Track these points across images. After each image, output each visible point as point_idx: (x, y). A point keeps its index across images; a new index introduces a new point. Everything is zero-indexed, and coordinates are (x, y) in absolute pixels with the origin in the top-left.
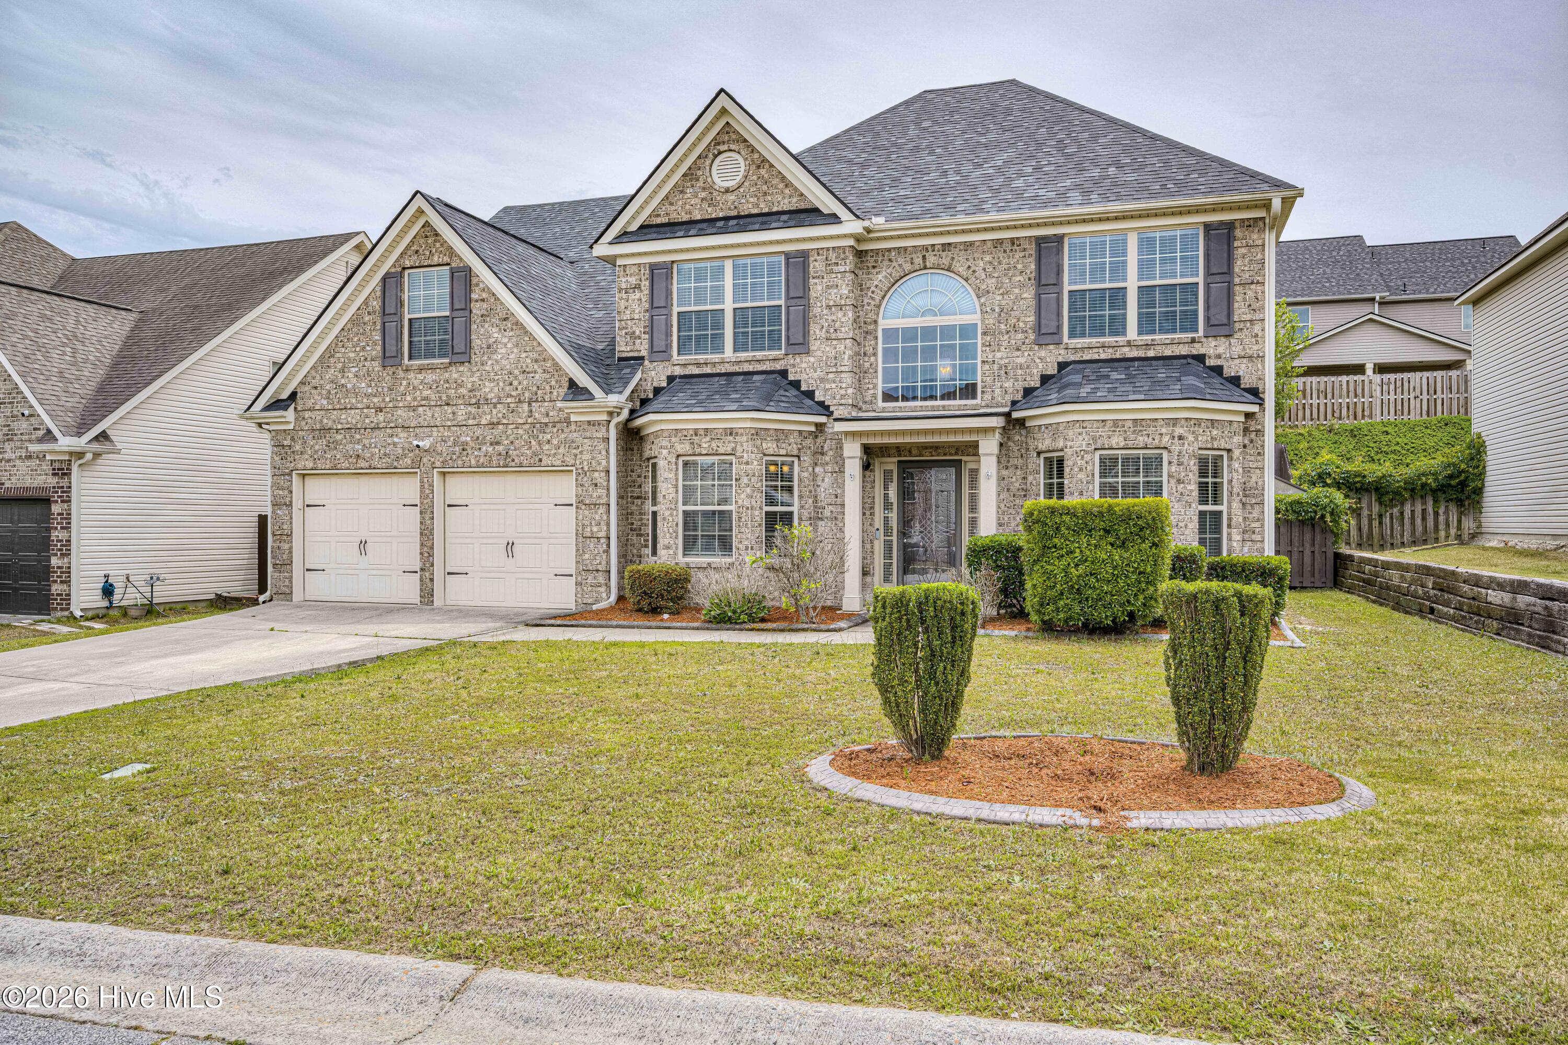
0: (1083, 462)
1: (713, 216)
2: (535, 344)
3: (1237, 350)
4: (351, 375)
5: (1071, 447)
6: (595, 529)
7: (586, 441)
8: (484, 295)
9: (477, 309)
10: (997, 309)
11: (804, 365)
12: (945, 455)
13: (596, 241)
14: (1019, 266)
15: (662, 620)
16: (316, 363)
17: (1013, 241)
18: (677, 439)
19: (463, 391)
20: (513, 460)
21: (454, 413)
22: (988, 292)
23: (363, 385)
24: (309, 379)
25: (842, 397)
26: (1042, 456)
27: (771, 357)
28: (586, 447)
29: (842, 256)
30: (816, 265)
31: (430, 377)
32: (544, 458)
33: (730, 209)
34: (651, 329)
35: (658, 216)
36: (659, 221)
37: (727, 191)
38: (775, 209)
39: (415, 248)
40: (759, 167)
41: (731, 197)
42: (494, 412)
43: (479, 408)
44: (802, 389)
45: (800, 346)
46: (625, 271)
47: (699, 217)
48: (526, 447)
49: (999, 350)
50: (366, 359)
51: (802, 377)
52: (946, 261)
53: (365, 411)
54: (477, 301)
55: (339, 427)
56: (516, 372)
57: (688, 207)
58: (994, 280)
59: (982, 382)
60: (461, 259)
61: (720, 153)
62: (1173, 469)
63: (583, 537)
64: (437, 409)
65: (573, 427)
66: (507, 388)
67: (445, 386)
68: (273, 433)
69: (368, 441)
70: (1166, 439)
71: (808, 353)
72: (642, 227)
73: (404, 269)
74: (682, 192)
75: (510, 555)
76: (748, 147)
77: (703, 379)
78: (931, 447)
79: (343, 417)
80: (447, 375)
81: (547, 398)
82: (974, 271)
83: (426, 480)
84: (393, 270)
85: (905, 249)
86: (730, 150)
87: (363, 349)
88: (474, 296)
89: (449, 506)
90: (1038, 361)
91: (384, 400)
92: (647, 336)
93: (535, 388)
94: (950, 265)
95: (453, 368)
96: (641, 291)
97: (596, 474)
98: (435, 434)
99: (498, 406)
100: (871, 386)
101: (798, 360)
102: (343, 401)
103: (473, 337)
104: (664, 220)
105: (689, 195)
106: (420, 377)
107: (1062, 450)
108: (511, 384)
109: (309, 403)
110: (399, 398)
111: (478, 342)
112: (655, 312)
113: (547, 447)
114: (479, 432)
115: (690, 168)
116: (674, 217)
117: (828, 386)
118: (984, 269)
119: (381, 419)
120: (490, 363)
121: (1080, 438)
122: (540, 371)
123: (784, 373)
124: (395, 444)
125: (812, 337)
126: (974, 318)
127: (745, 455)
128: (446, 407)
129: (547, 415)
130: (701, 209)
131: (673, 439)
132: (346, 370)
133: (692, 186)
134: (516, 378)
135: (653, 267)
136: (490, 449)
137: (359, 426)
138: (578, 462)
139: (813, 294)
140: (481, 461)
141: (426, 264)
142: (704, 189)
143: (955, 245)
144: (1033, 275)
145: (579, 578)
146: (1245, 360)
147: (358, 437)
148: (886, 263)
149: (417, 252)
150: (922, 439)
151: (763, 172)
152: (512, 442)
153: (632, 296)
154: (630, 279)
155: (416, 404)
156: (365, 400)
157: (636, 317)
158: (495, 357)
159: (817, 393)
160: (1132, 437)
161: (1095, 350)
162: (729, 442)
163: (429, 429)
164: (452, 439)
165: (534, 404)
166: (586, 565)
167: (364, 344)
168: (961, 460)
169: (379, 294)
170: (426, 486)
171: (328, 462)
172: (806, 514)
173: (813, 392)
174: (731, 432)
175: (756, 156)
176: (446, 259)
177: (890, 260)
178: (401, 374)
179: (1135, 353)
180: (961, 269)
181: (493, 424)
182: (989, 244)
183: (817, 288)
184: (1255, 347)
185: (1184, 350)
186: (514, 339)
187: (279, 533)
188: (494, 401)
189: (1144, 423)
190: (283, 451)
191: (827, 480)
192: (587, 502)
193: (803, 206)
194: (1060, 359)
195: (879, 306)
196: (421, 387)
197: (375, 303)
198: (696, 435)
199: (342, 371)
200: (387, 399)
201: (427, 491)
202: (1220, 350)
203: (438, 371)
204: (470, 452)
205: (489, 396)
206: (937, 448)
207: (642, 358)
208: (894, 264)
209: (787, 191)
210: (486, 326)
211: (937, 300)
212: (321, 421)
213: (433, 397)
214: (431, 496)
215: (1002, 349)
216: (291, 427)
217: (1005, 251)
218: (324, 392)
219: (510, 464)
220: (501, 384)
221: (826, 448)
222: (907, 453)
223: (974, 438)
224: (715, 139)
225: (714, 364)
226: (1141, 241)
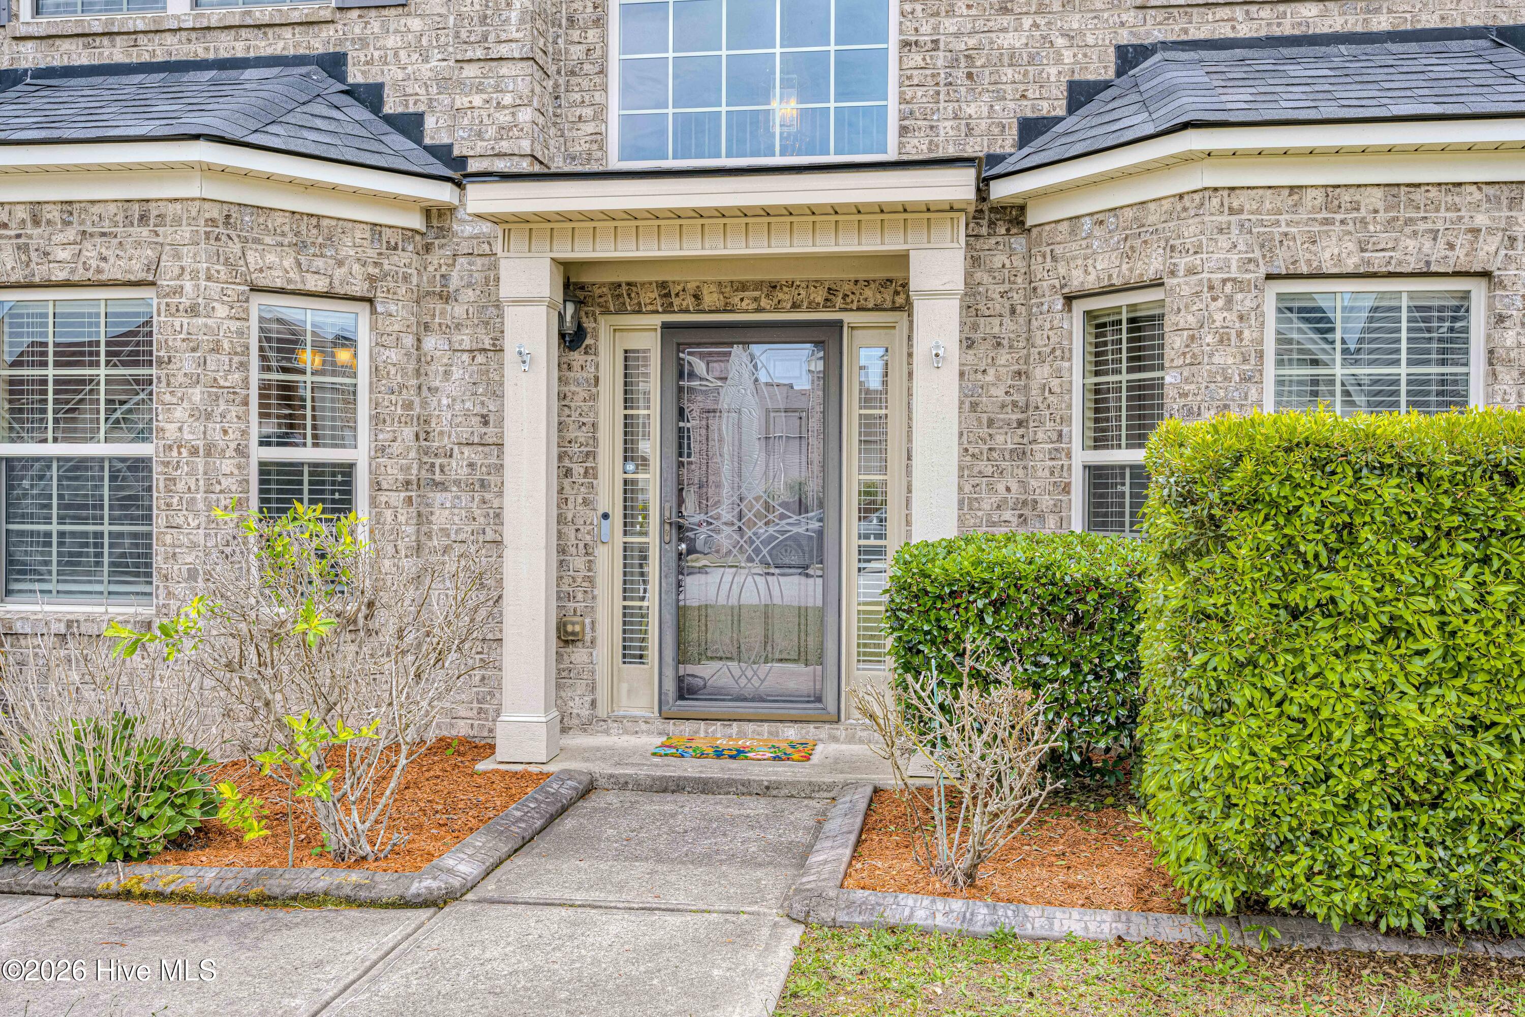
0: (1232, 317)
5: (1191, 272)
11: (392, 41)
12: (795, 306)
25: (503, 131)
26: (1080, 307)
27: (295, 17)
44: (388, 109)
49: (950, 13)
51: (388, 74)
59: (903, 100)
70: (1487, 245)
71: (403, 5)
77: (100, 80)
90: (1060, 41)
100: (588, 112)
101: (376, 25)
107: (1157, 284)
117: (461, 101)
121: (1224, 242)
123: (334, 63)
127: (188, 286)
159: (430, 122)
160: (1385, 240)
161: (1224, 12)
162: (138, 244)
168: (839, 324)
172: (393, 473)
173: (419, 118)
174: (143, 210)
179: (1335, 22)
185: (1473, 14)
189: (1418, 196)
191: (457, 373)
194: (1124, 37)
198: (35, 220)
206: (774, 287)
215: (960, 6)
221: (455, 282)
222: (689, 302)
223: (893, 244)
225: (133, 37)
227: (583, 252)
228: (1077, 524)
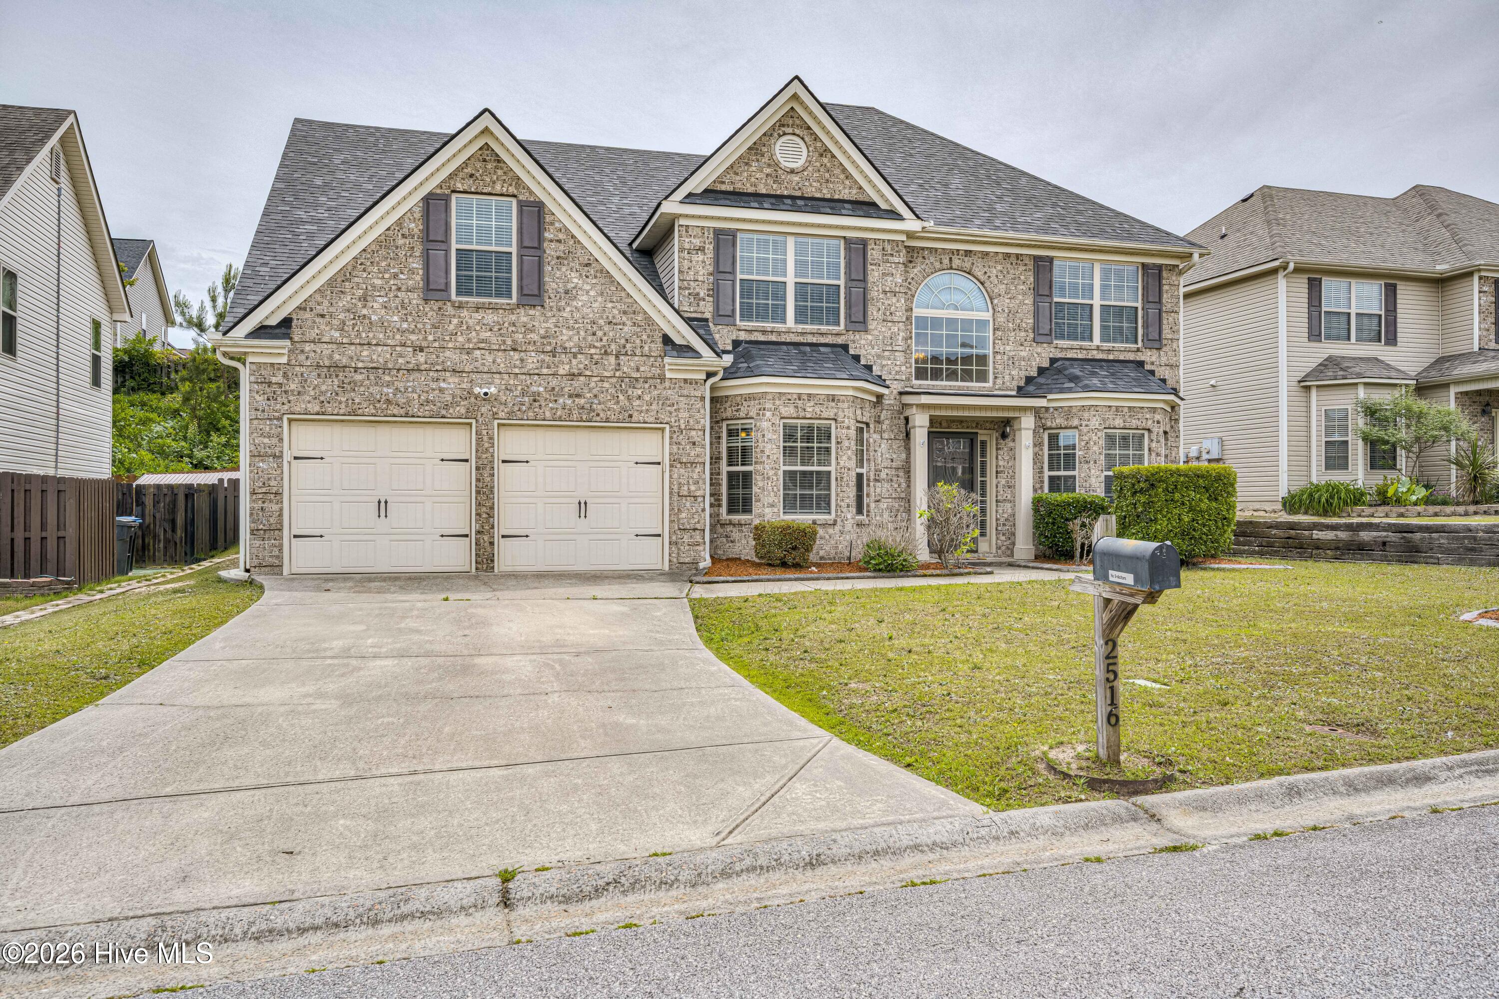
0: (1096, 438)
1: (778, 193)
2: (623, 294)
3: (1164, 360)
4: (376, 305)
5: (1087, 426)
6: (693, 488)
7: (682, 399)
8: (561, 236)
9: (551, 250)
10: (1006, 311)
11: (863, 342)
12: (968, 428)
13: (666, 198)
14: (1022, 277)
15: (811, 572)
16: (323, 286)
17: (1018, 256)
18: (781, 402)
19: (534, 336)
20: (598, 415)
21: (522, 360)
22: (1000, 295)
23: (396, 318)
24: (312, 304)
25: (897, 373)
26: (1048, 432)
27: (834, 332)
28: (682, 405)
29: (897, 249)
30: (874, 253)
31: (490, 318)
32: (635, 414)
33: (794, 189)
34: (715, 292)
35: (723, 183)
36: (723, 188)
37: (792, 171)
38: (836, 197)
39: (469, 170)
40: (821, 155)
41: (796, 178)
42: (574, 362)
43: (554, 356)
44: (862, 363)
45: (859, 323)
46: (687, 231)
47: (764, 191)
48: (613, 402)
49: (1008, 344)
50: (399, 289)
51: (862, 352)
52: (967, 265)
53: (398, 349)
54: (551, 241)
55: (360, 365)
56: (601, 322)
57: (753, 179)
58: (1004, 286)
59: (995, 368)
60: (531, 193)
61: (785, 134)
62: (1154, 445)
63: (678, 496)
64: (500, 353)
65: (667, 384)
66: (590, 338)
67: (510, 329)
68: (254, 367)
69: (402, 384)
70: (1150, 422)
71: (866, 331)
72: (706, 191)
73: (454, 191)
74: (747, 164)
75: (583, 514)
76: (811, 134)
77: (771, 347)
78: (958, 421)
79: (365, 353)
80: (513, 318)
81: (638, 352)
82: (989, 277)
83: (484, 432)
84: (439, 191)
85: (936, 250)
86: (794, 134)
87: (395, 276)
88: (547, 235)
89: (504, 462)
90: (1036, 355)
91: (425, 339)
92: (711, 299)
93: (623, 341)
94: (971, 269)
95: (522, 311)
96: (705, 254)
97: (693, 433)
98: (497, 381)
99: (579, 356)
100: (908, 365)
101: (857, 337)
102: (364, 335)
103: (547, 279)
104: (729, 188)
105: (754, 169)
106: (478, 316)
107: (1076, 428)
108: (594, 334)
109: (313, 334)
110: (447, 338)
111: (554, 285)
112: (722, 276)
113: (638, 402)
114: (554, 382)
115: (755, 143)
116: (739, 187)
117: (884, 362)
118: (997, 276)
119: (422, 360)
120: (568, 309)
121: (1095, 419)
122: (629, 323)
123: (845, 347)
124: (441, 390)
125: (870, 318)
126: (987, 316)
127: (846, 421)
128: (512, 353)
129: (638, 370)
130: (766, 184)
131: (777, 402)
132: (369, 298)
133: (758, 161)
134: (600, 328)
135: (718, 232)
136: (569, 402)
137: (390, 366)
138: (673, 420)
139: (870, 279)
140: (559, 413)
141: (485, 191)
142: (769, 165)
143: (975, 253)
144: (1032, 286)
145: (674, 538)
146: (1168, 368)
147: (387, 378)
148: (920, 259)
149: (471, 176)
150: (949, 413)
151: (825, 160)
152: (595, 396)
153: (695, 258)
154: (694, 241)
155: (471, 346)
156: (398, 337)
157: (701, 278)
158: (575, 303)
159: (874, 368)
160: (1128, 420)
161: (1075, 351)
162: (832, 408)
163: (489, 375)
164: (519, 388)
165: (622, 357)
166: (683, 524)
167: (396, 270)
168: (977, 433)
169: (418, 215)
170: (485, 438)
171: (343, 406)
172: (872, 476)
173: (872, 366)
174: (833, 398)
175: (819, 144)
176: (512, 190)
177: (924, 258)
178: (450, 310)
179: (1100, 356)
180: (979, 274)
181: (574, 375)
182: (1000, 256)
183: (874, 274)
184: (1175, 359)
185: (1131, 357)
186: (598, 287)
187: (264, 490)
188: (573, 350)
189: (1136, 410)
190: (268, 390)
192: (684, 460)
193: (861, 198)
194: (1051, 356)
195: (913, 296)
196: (478, 328)
197: (412, 225)
198: (800, 399)
199: (364, 299)
200: (431, 338)
201: (486, 445)
202: (1154, 359)
203: (501, 311)
204: (543, 404)
205: (567, 345)
206: (962, 422)
207: (706, 320)
208: (927, 261)
209: (847, 182)
210: (564, 269)
211: (957, 298)
212: (331, 357)
213: (494, 340)
214: (491, 450)
215: (1011, 343)
216: (284, 360)
217: (1012, 264)
218: (335, 322)
219: (594, 419)
220: (582, 333)
221: (882, 418)
222: (938, 425)
224: (780, 120)
225: (779, 333)
226: (1103, 270)
227: (938, 413)
228: (1046, 490)
